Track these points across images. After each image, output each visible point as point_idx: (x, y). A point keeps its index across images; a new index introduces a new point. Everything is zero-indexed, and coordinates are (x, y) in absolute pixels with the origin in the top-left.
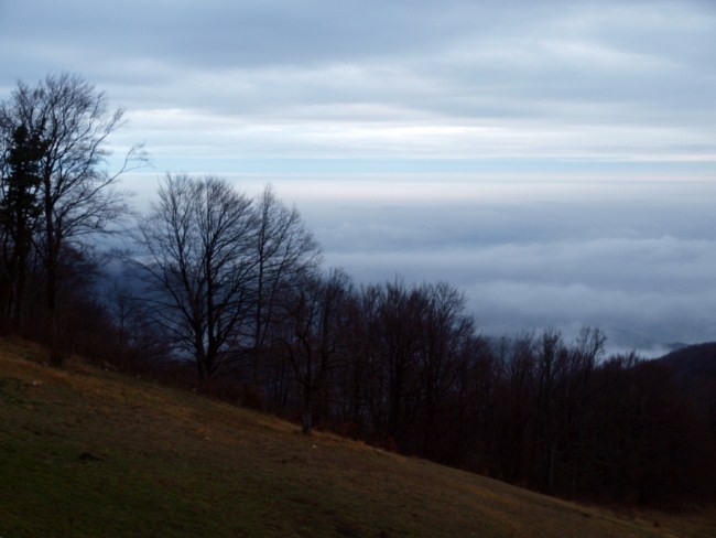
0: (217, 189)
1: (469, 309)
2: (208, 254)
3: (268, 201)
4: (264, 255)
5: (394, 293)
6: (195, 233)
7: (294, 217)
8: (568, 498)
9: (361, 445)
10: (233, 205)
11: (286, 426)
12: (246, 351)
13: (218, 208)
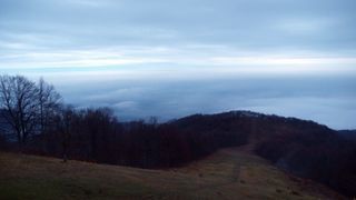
0: (20, 79)
1: (115, 114)
2: (20, 102)
3: (42, 83)
4: (42, 101)
5: (90, 111)
6: (13, 95)
7: (52, 88)
8: (151, 168)
9: (85, 163)
10: (28, 85)
11: (58, 160)
12: (38, 136)
13: (22, 86)
